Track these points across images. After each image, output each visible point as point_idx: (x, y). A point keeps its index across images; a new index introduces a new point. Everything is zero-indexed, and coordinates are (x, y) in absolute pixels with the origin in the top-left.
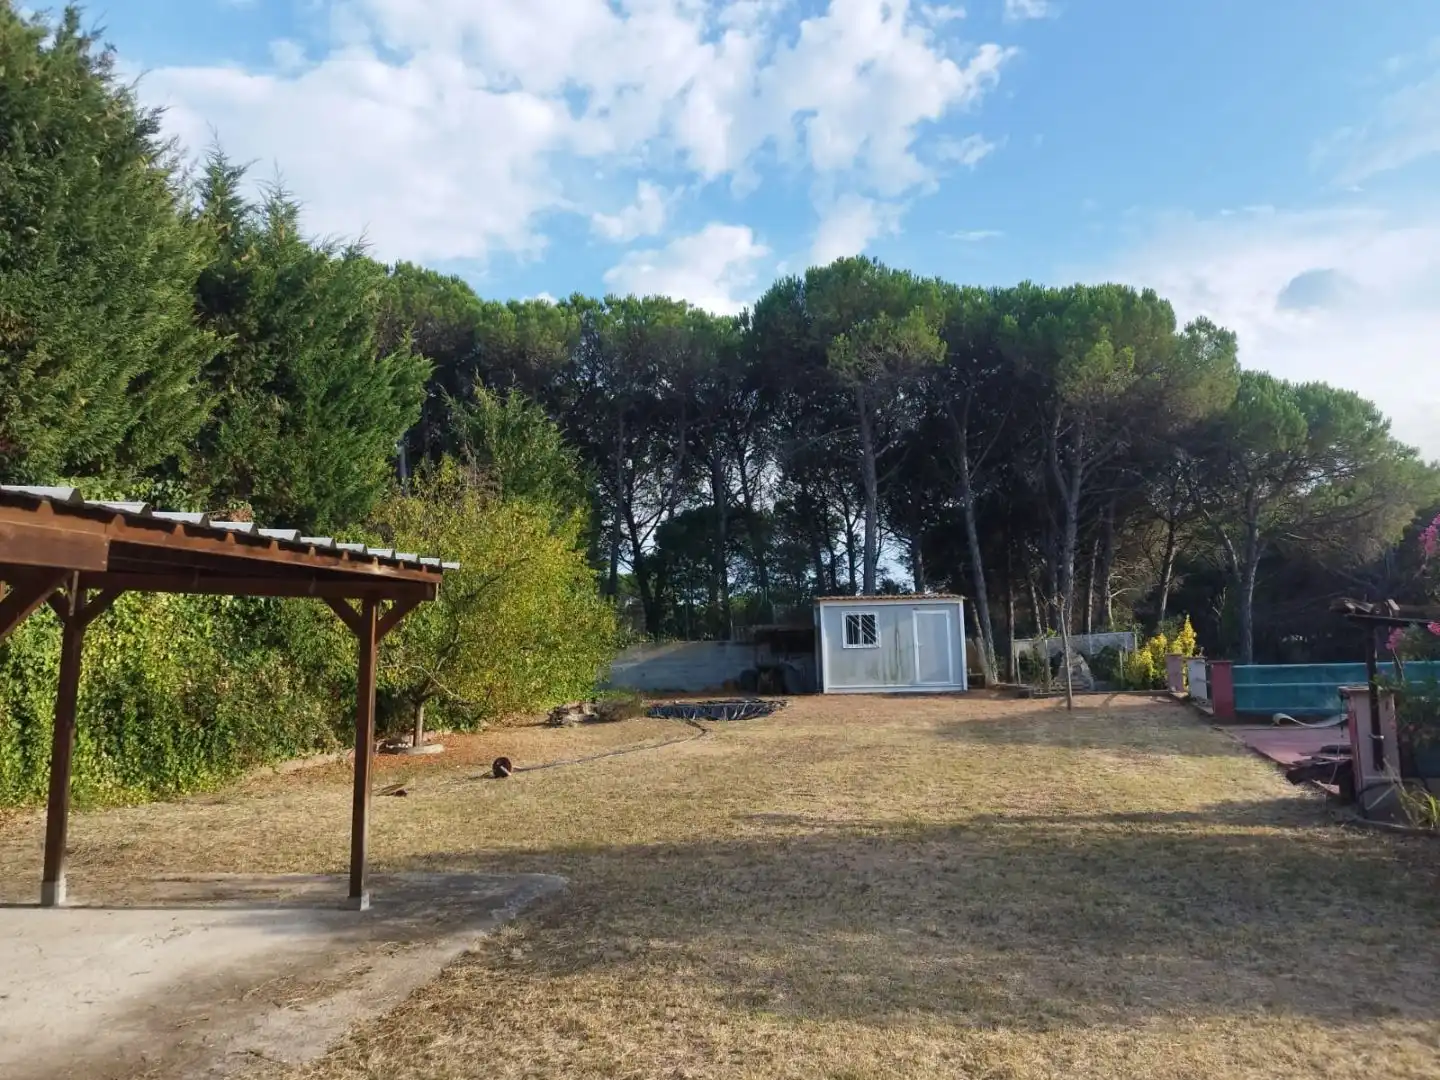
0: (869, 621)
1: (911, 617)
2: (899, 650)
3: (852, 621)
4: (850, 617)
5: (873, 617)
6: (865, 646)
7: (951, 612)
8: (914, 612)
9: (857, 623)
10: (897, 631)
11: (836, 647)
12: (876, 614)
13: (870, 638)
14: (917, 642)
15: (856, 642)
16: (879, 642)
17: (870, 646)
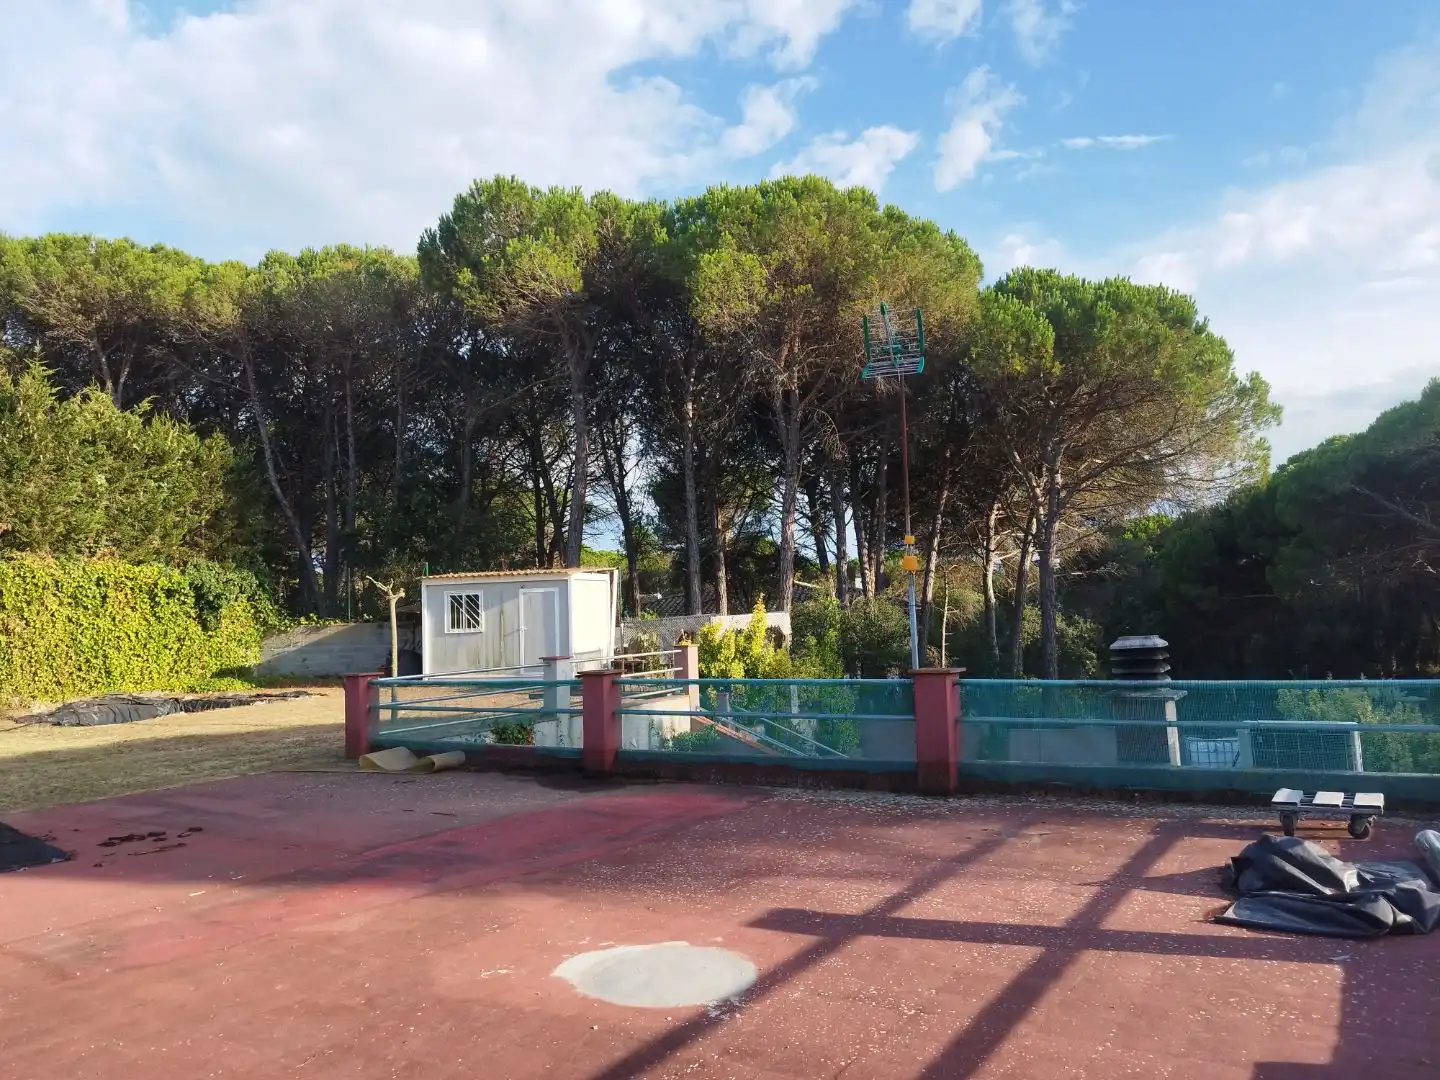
0: (473, 601)
1: (517, 596)
2: (504, 633)
3: (456, 601)
4: (453, 597)
5: (477, 597)
6: (467, 630)
7: (560, 591)
8: (522, 590)
9: (461, 606)
10: (502, 612)
11: (438, 632)
12: (480, 594)
13: (474, 622)
14: (522, 627)
15: (458, 627)
16: (482, 627)
17: (472, 630)
